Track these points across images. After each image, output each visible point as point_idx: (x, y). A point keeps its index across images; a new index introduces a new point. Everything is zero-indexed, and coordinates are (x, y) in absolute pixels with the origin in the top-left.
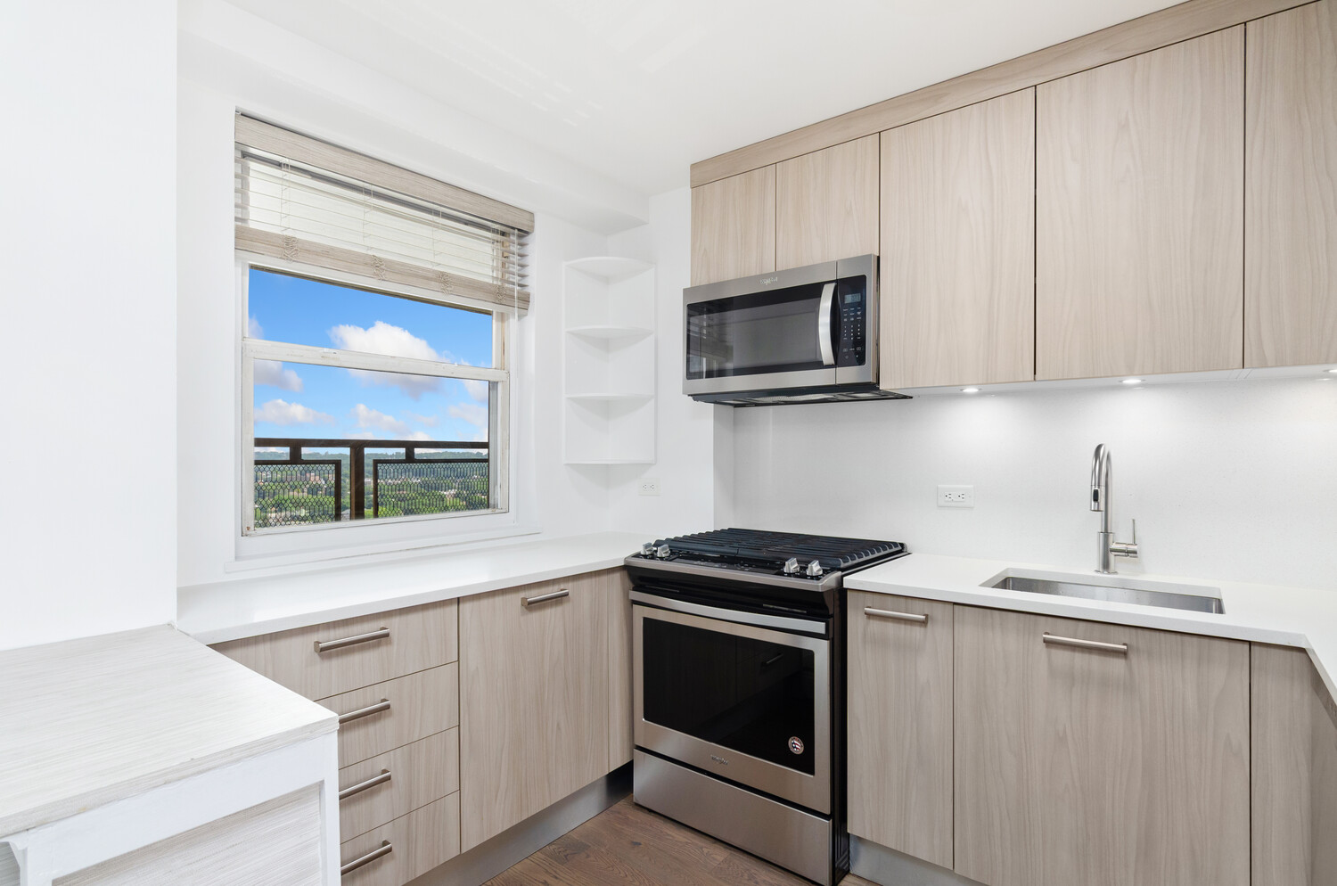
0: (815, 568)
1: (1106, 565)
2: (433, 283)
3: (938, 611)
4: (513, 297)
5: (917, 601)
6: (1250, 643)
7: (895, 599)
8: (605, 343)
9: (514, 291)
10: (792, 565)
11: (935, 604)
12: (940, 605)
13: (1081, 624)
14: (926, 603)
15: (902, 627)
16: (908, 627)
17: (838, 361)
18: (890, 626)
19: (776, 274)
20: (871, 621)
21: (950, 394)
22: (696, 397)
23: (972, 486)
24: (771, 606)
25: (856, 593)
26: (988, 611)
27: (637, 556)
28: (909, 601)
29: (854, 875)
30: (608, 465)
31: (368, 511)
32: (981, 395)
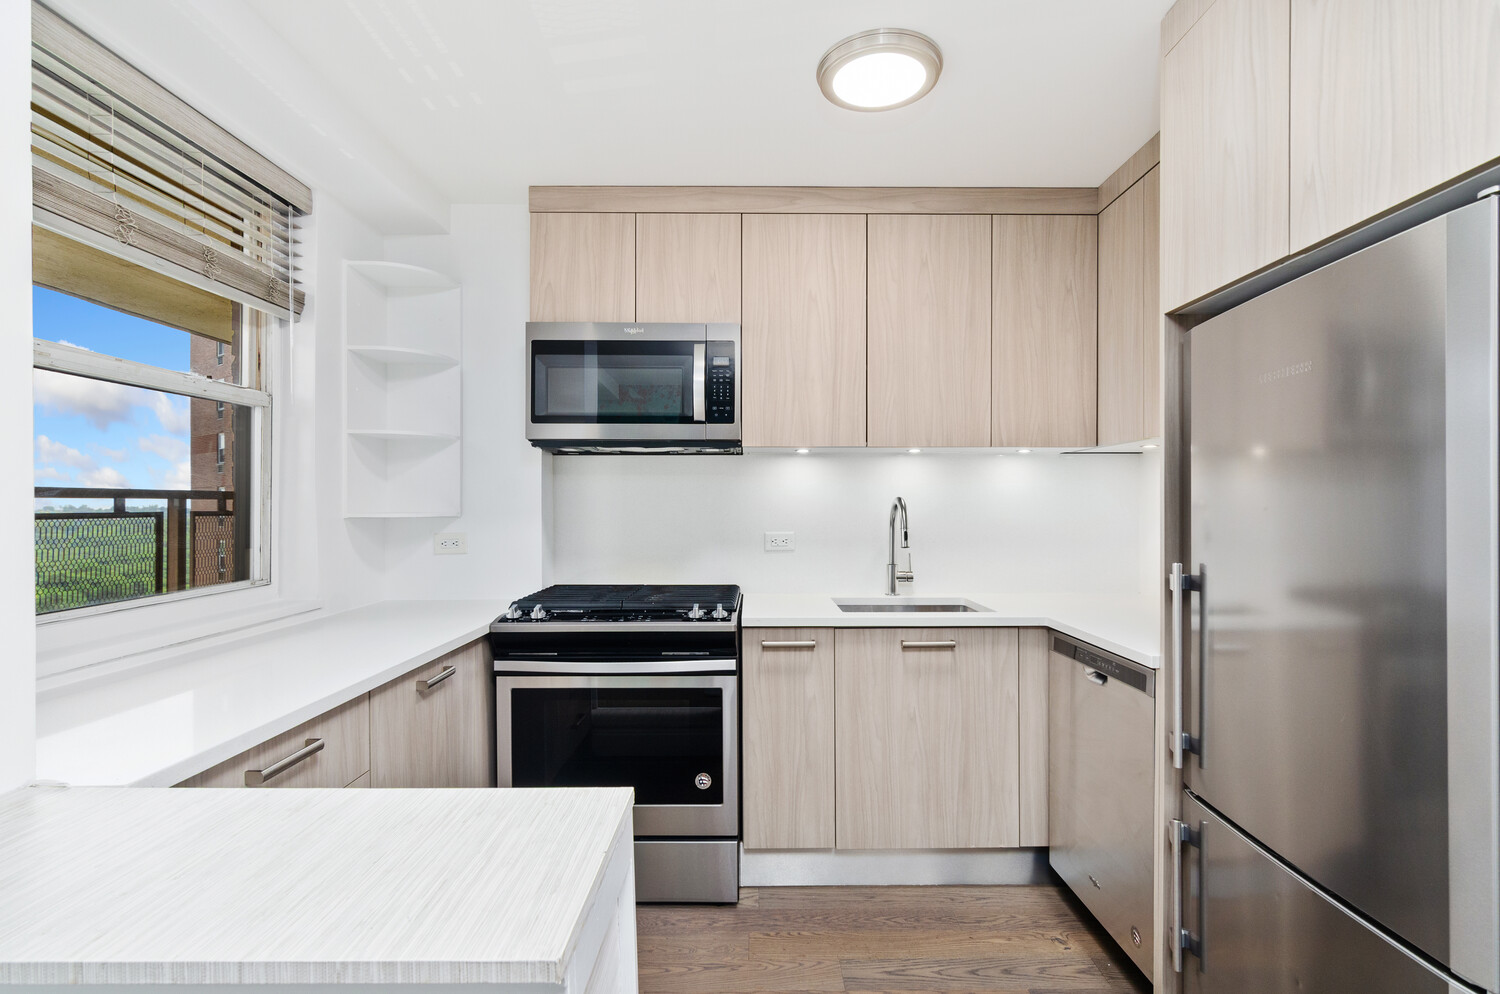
0: (720, 612)
1: (893, 590)
2: (194, 260)
3: (823, 634)
4: (287, 296)
5: (805, 630)
6: (1018, 627)
7: (787, 630)
8: (384, 369)
9: (288, 288)
10: (697, 612)
11: (820, 630)
12: (824, 630)
13: (925, 630)
14: (813, 630)
15: (792, 653)
16: (798, 653)
17: (711, 418)
18: (782, 654)
19: (635, 324)
20: (765, 653)
21: (789, 453)
22: (536, 443)
23: (792, 533)
24: (671, 653)
25: (750, 630)
26: (861, 630)
27: (504, 620)
28: (798, 630)
29: (744, 887)
30: (385, 518)
31: (165, 589)
32: (811, 455)
